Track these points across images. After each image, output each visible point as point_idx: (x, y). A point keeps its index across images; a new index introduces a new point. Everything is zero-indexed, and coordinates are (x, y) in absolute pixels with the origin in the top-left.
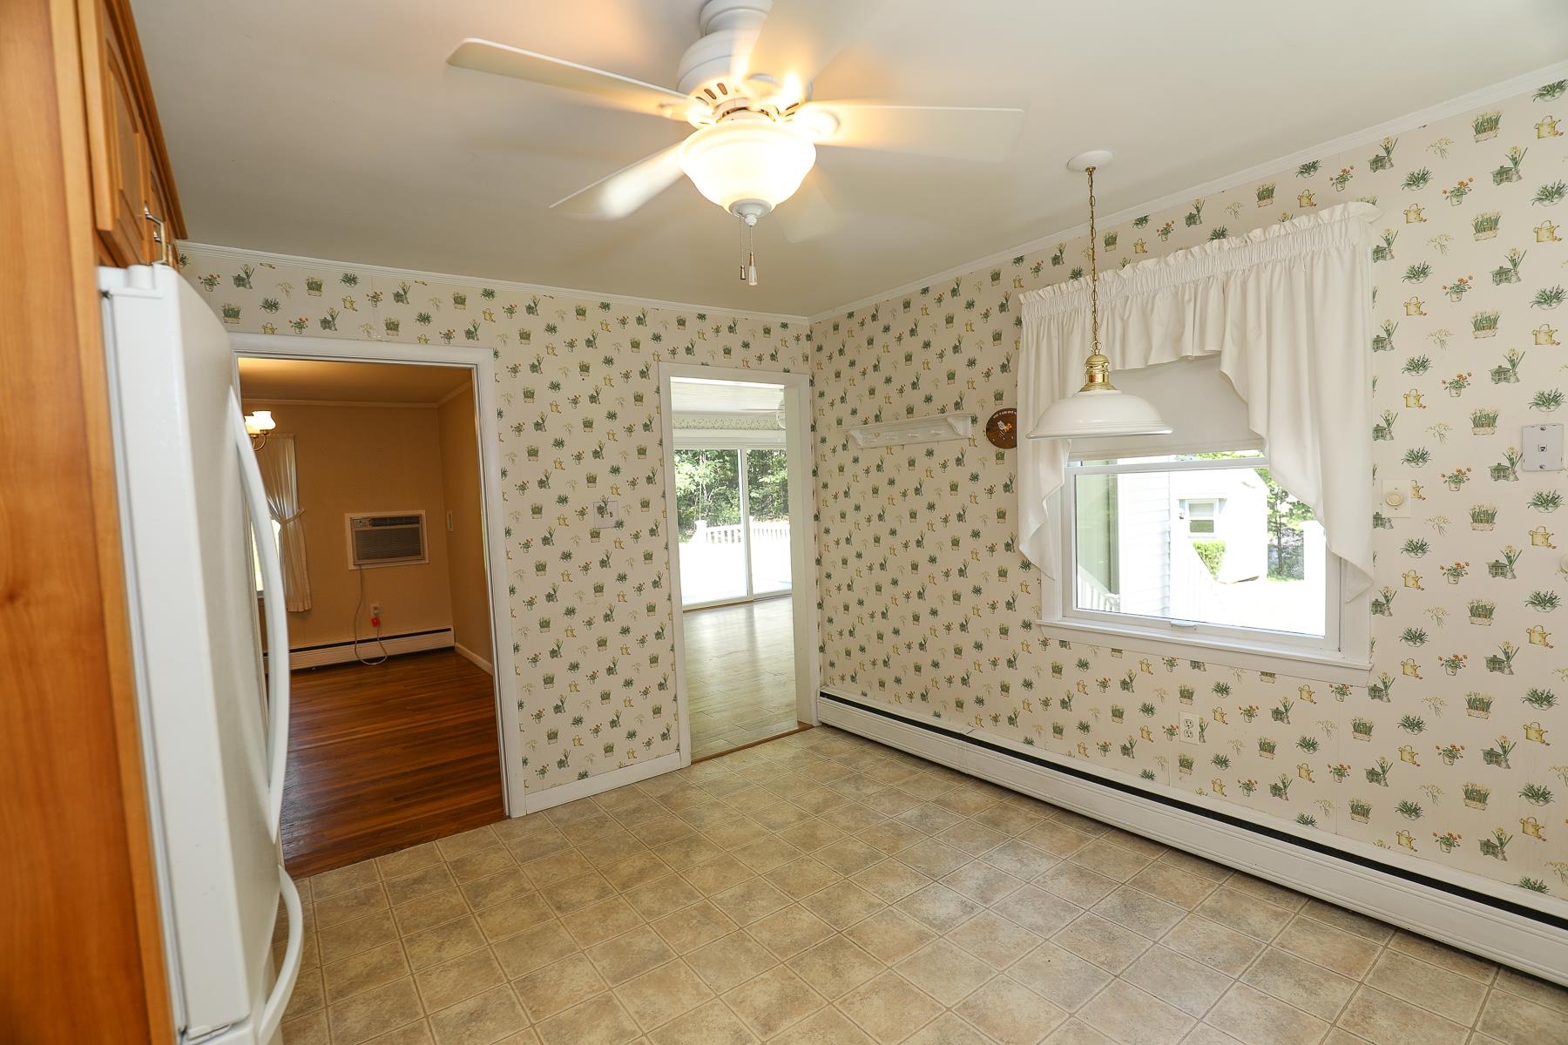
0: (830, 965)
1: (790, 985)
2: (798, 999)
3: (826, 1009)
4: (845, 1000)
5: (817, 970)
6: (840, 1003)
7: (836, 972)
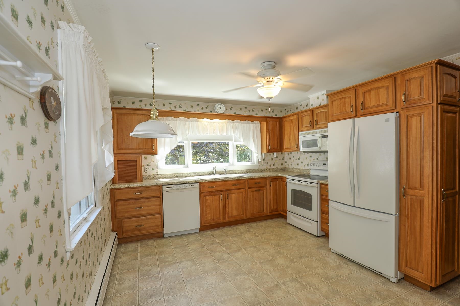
0: (257, 298)
1: (270, 295)
2: (268, 291)
3: (261, 287)
4: (255, 288)
5: (261, 297)
6: (257, 287)
7: (256, 296)
